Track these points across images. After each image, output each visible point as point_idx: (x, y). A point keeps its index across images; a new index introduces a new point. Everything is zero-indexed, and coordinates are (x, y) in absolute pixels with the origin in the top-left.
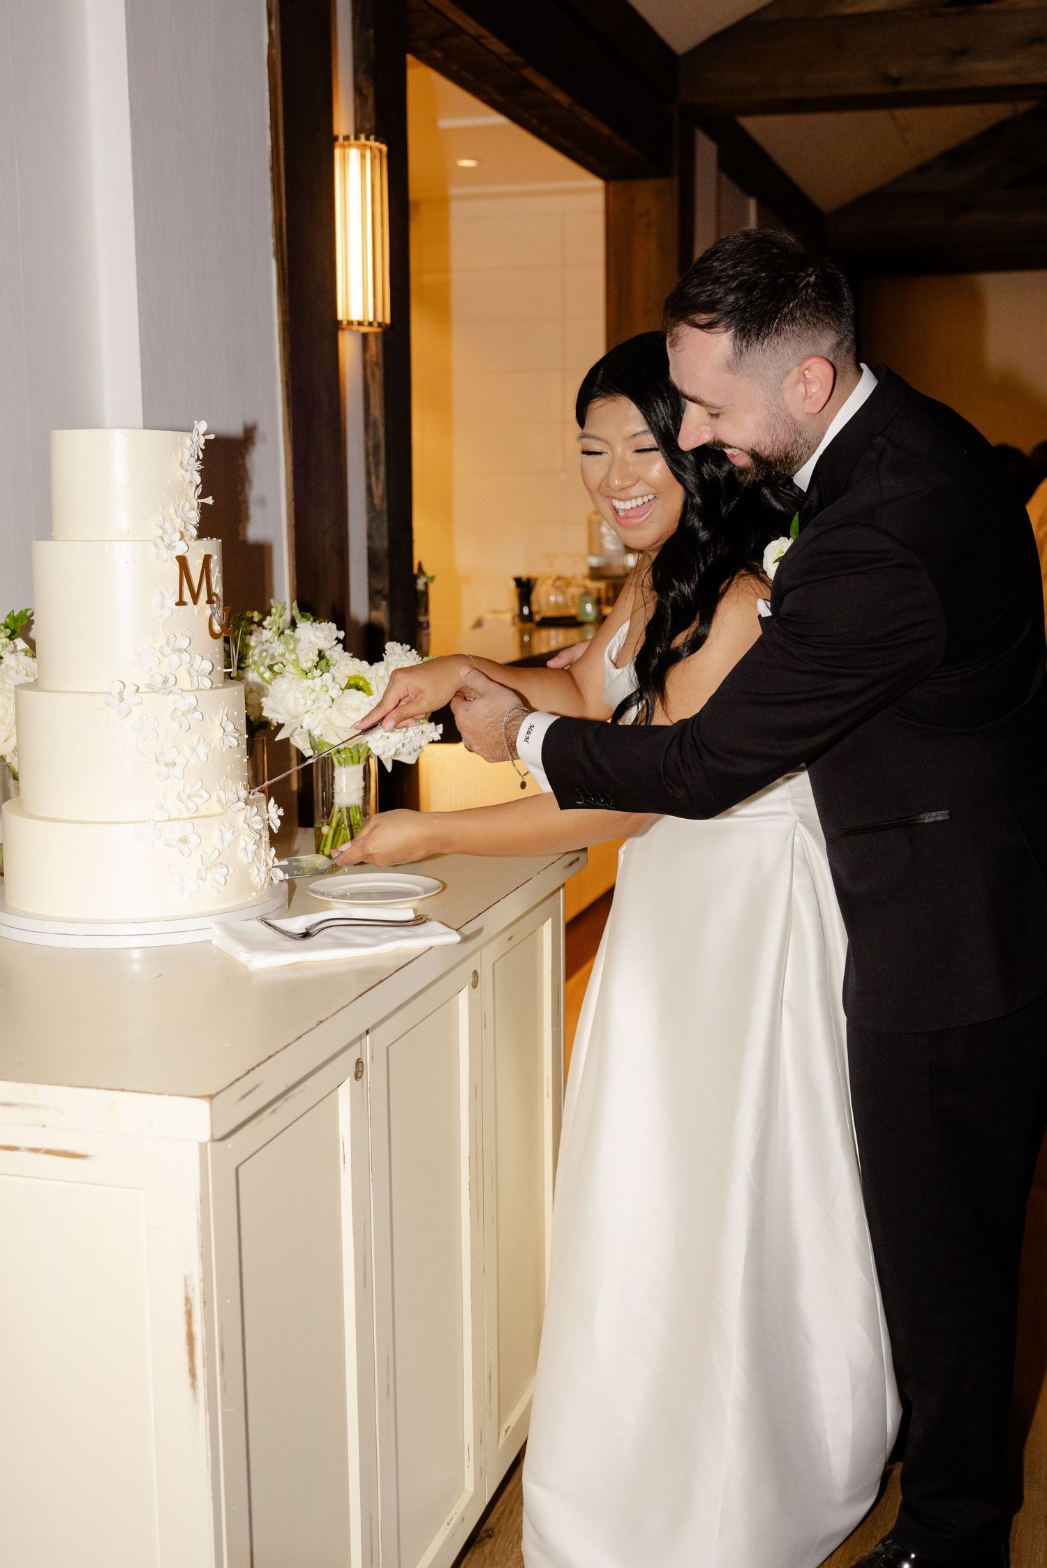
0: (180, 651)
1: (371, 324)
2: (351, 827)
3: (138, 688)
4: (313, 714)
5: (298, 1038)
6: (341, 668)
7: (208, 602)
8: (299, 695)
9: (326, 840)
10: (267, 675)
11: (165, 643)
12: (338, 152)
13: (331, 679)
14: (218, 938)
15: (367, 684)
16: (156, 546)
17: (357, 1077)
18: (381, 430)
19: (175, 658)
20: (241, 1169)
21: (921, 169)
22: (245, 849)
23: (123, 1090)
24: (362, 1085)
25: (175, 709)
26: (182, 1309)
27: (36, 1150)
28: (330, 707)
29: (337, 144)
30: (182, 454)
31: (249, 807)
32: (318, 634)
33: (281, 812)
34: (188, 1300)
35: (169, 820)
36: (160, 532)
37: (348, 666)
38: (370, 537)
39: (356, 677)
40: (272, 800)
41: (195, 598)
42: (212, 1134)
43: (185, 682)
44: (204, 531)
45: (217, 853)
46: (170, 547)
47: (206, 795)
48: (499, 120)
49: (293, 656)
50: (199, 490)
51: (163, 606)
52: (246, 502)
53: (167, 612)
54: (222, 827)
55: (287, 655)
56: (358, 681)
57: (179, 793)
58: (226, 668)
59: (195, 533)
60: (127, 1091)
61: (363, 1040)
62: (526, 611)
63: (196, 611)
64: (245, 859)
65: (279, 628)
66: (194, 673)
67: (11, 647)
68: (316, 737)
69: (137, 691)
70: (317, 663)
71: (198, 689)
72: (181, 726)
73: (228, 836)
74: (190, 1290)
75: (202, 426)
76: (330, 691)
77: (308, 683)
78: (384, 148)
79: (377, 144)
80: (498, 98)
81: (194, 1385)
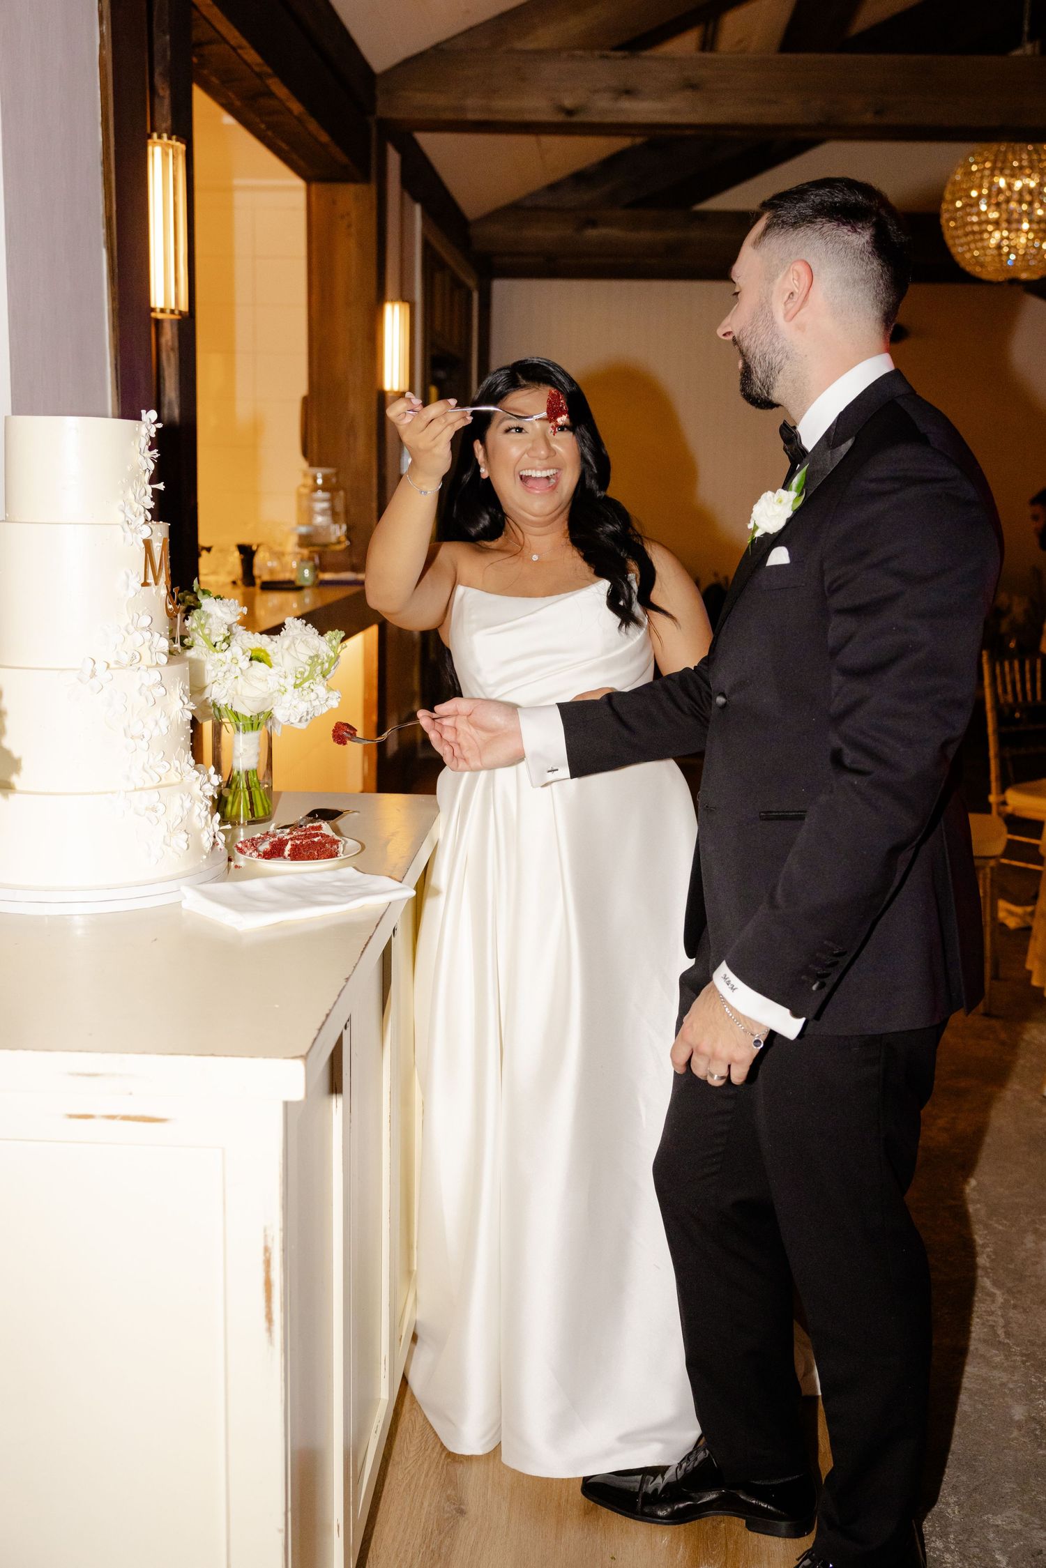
0: (143, 629)
2: (249, 788)
3: (108, 664)
4: (220, 684)
5: (340, 997)
8: (210, 667)
11: (130, 622)
12: (150, 148)
13: (241, 652)
15: (268, 655)
19: (138, 636)
21: (553, 187)
22: (199, 815)
25: (143, 684)
27: (112, 1117)
28: (238, 678)
29: (150, 142)
32: (225, 609)
34: (267, 1250)
35: (135, 790)
37: (248, 640)
39: (260, 650)
41: (157, 579)
45: (179, 820)
46: (136, 532)
47: (168, 766)
51: (128, 586)
53: (131, 593)
54: (182, 795)
55: (200, 629)
56: (258, 653)
57: (144, 764)
58: (170, 646)
62: (248, 574)
63: (157, 591)
64: (199, 824)
66: (153, 650)
68: (221, 707)
69: (108, 667)
70: (226, 637)
72: (147, 701)
73: (187, 804)
75: (153, 415)
76: (241, 664)
77: (221, 655)
78: (184, 147)
79: (177, 143)
81: (270, 1330)
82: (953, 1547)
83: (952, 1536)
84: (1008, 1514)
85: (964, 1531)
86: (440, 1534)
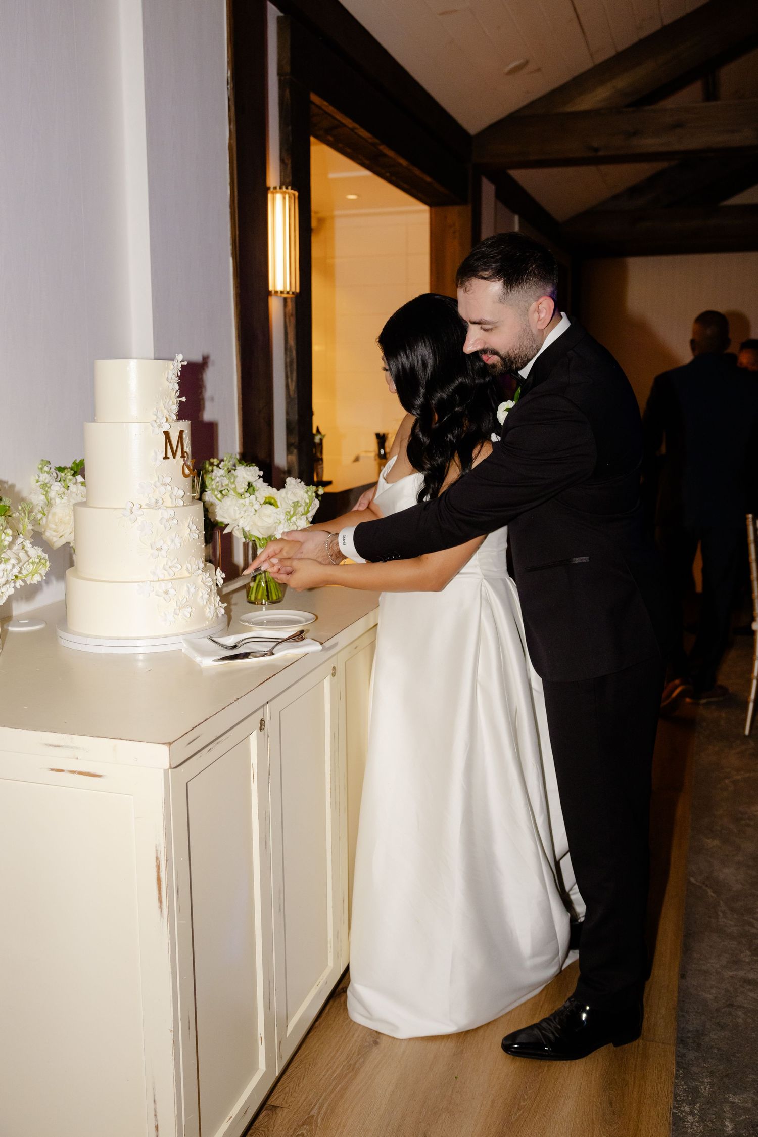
0: (165, 485)
1: (288, 293)
3: (141, 506)
4: (245, 518)
5: (223, 709)
6: (261, 492)
7: (181, 457)
8: (237, 508)
9: (253, 590)
10: (219, 496)
11: (157, 480)
12: (270, 196)
13: (255, 499)
14: (184, 648)
15: (276, 501)
16: (152, 426)
17: (261, 729)
18: (294, 353)
19: (162, 489)
20: (188, 783)
22: (202, 597)
23: (121, 739)
24: (264, 734)
25: (162, 518)
26: (154, 864)
27: (74, 772)
28: (255, 514)
29: (269, 191)
30: (168, 373)
31: (204, 573)
32: (248, 473)
33: (224, 576)
34: (157, 859)
35: (158, 581)
36: (155, 417)
37: (265, 490)
38: (287, 413)
39: (270, 498)
40: (219, 569)
41: (174, 455)
42: (170, 765)
43: (168, 502)
44: (181, 416)
45: (185, 599)
46: (160, 426)
47: (179, 567)
48: (366, 173)
49: (233, 486)
50: (178, 393)
51: (156, 459)
52: (203, 399)
53: (158, 463)
54: (189, 585)
55: (230, 485)
56: (271, 500)
57: (164, 566)
58: (193, 494)
59: (175, 417)
60: (124, 740)
61: (265, 707)
62: (382, 452)
63: (175, 462)
64: (202, 603)
65: (228, 468)
66: (173, 497)
67: (74, 481)
68: (246, 532)
69: (141, 507)
70: (247, 489)
71: (176, 506)
72: (165, 528)
73: (192, 590)
74: (159, 853)
75: (180, 357)
76: (254, 506)
77: (242, 501)
78: (296, 193)
79: (292, 191)
80: (367, 162)
81: (161, 907)
82: (696, 1112)
83: (698, 1105)
84: (745, 1096)
85: (708, 1103)
86: (358, 1055)
